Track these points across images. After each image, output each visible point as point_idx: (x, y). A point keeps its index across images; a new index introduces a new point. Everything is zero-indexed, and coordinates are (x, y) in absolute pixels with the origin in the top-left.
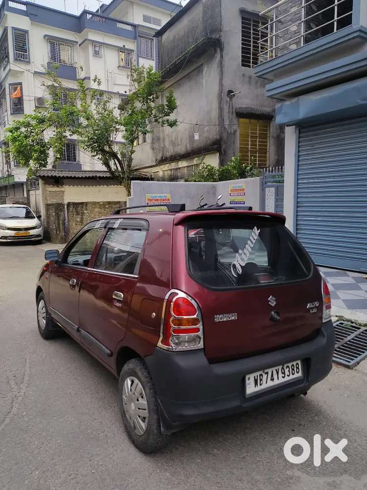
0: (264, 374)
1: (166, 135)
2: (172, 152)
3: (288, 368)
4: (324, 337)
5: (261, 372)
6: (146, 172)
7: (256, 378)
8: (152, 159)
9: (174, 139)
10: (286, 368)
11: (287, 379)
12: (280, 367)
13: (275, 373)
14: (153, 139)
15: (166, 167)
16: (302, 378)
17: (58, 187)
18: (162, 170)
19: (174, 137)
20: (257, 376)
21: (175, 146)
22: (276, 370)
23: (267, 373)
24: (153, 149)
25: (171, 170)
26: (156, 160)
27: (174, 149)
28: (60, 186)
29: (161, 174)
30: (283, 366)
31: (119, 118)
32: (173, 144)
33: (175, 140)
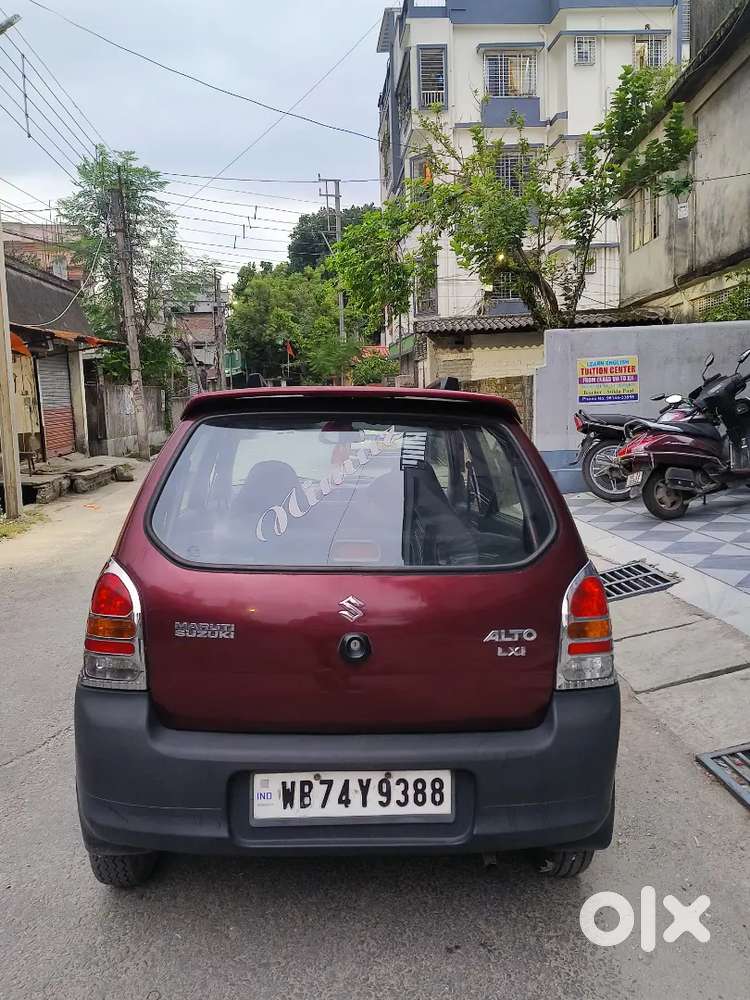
0: (316, 784)
1: (699, 213)
2: (712, 253)
3: (402, 785)
4: (552, 728)
5: (308, 776)
6: (657, 307)
7: (289, 786)
8: (667, 276)
9: (715, 222)
10: (398, 783)
11: (393, 810)
12: (376, 777)
13: (354, 786)
14: (670, 228)
15: (695, 291)
16: (451, 820)
17: (461, 351)
18: (688, 299)
19: (716, 217)
20: (293, 783)
21: (718, 238)
22: (360, 781)
23: (330, 783)
24: (670, 250)
25: (707, 297)
26: (674, 278)
27: (715, 243)
28: (464, 349)
29: (686, 308)
30: (388, 775)
31: (554, 195)
32: (715, 233)
33: (718, 225)
